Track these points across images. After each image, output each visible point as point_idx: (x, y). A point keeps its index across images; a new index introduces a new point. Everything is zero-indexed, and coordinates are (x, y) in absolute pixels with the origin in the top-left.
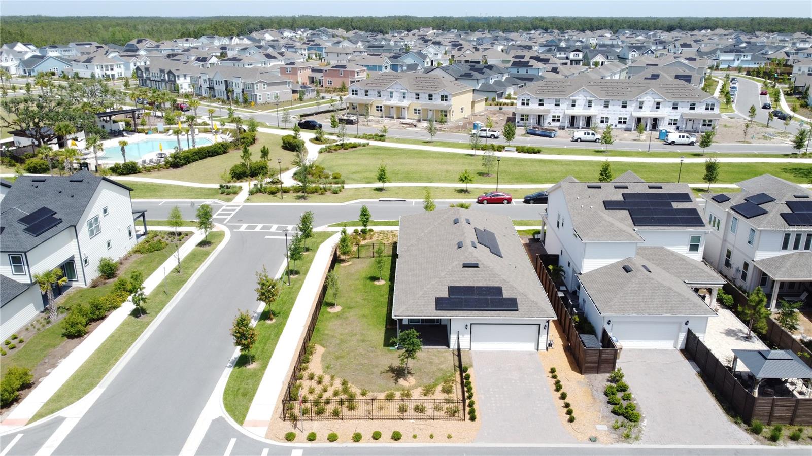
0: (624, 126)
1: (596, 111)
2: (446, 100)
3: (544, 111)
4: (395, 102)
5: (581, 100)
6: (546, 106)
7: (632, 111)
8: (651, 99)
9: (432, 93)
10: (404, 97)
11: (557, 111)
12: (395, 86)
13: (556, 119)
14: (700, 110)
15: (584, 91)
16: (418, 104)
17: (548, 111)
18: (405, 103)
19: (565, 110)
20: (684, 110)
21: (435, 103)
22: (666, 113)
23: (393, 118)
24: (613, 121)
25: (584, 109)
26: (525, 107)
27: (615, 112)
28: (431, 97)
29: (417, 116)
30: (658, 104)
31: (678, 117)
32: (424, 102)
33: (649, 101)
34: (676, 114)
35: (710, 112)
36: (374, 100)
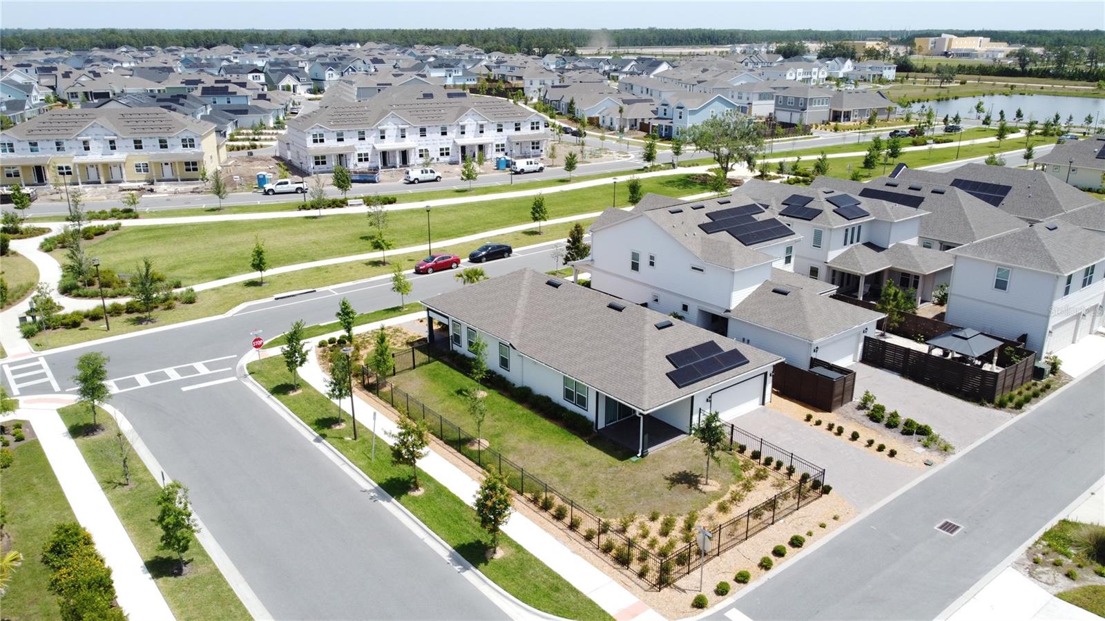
0: (447, 159)
1: (412, 142)
2: (192, 146)
3: (346, 148)
4: (97, 155)
5: (391, 128)
6: (348, 142)
7: (453, 139)
8: (473, 122)
9: (164, 136)
10: (113, 148)
11: (364, 147)
12: (91, 131)
13: (363, 158)
14: (526, 130)
15: (394, 116)
16: (142, 157)
17: (353, 148)
18: (117, 156)
20: (509, 131)
21: (172, 152)
22: (491, 137)
23: (99, 183)
24: (435, 153)
25: (396, 141)
26: (319, 145)
27: (434, 142)
28: (163, 145)
29: (143, 176)
30: (482, 126)
31: (504, 142)
32: (152, 151)
33: (470, 123)
34: (501, 138)
35: (536, 132)
36: (47, 156)
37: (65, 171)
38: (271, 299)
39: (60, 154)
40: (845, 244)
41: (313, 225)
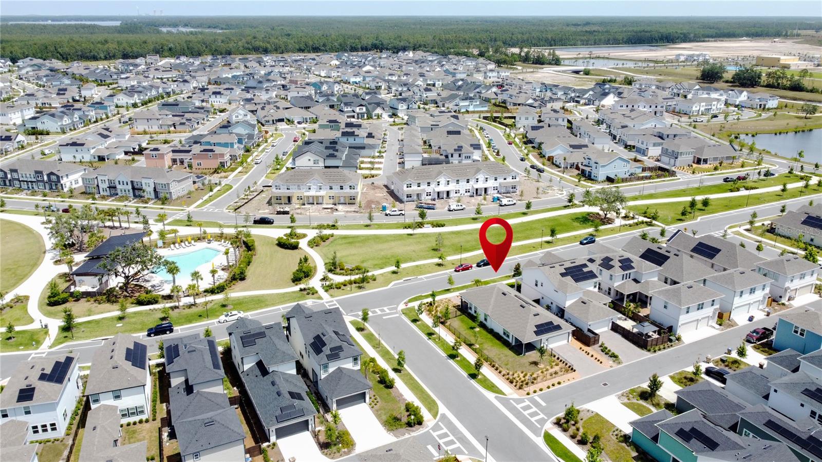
0: (469, 194)
1: (452, 187)
2: (354, 189)
3: (421, 190)
4: (312, 193)
5: (443, 181)
6: (422, 187)
7: (472, 185)
8: (483, 176)
9: (342, 185)
10: (320, 189)
11: (429, 189)
12: (313, 181)
13: (428, 194)
14: (509, 180)
15: (444, 175)
16: (332, 193)
17: (424, 190)
18: (322, 193)
19: (434, 189)
20: (500, 180)
21: (345, 191)
22: (491, 184)
23: (313, 204)
24: (462, 191)
25: (445, 186)
26: (409, 189)
27: (463, 186)
28: (342, 188)
29: (331, 201)
30: (487, 178)
31: (498, 185)
32: (336, 191)
33: (481, 177)
34: (496, 184)
35: (514, 180)
36: (295, 192)
37: (300, 198)
38: (402, 281)
39: (299, 191)
40: (623, 279)
41: (411, 240)
